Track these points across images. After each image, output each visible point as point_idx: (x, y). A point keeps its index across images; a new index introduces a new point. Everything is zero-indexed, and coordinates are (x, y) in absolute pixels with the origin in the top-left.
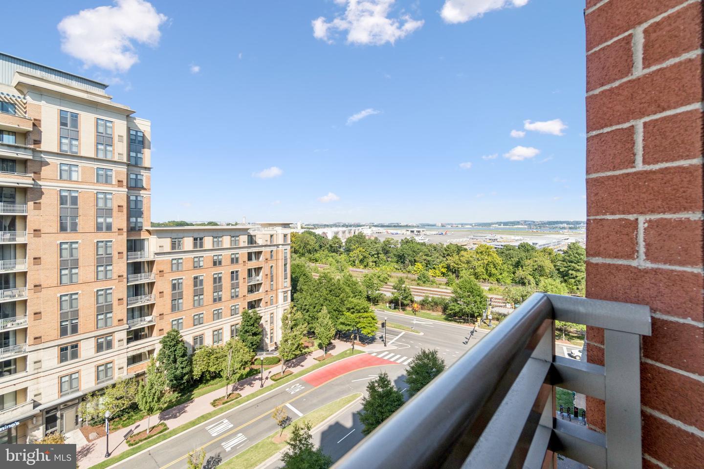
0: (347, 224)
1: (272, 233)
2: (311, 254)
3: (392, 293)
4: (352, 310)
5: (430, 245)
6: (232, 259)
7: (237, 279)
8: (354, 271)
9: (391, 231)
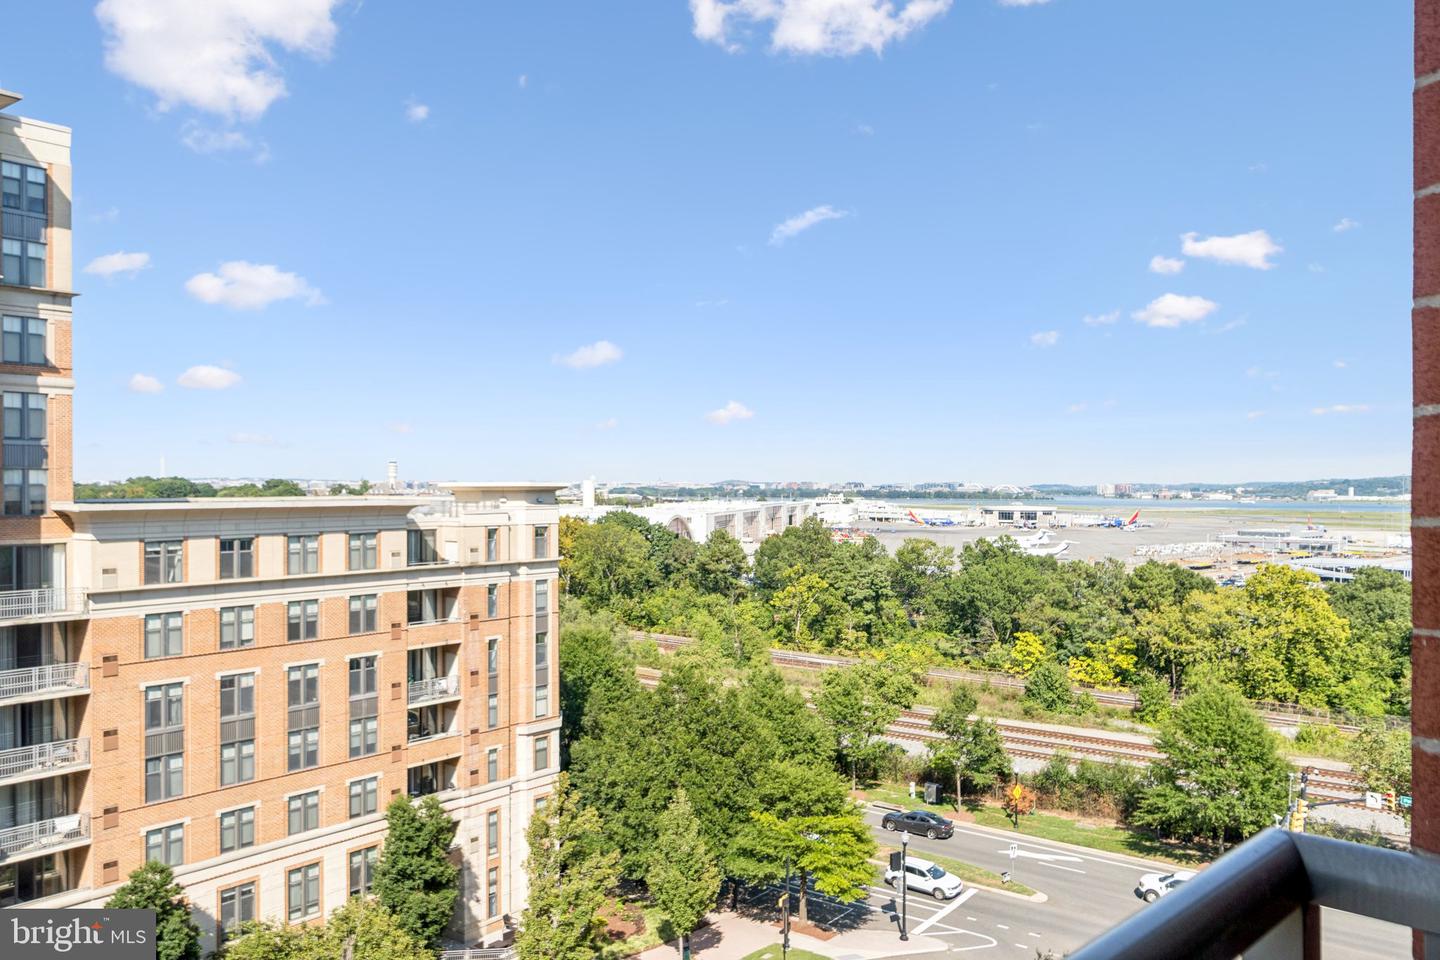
0: (763, 487)
1: (492, 521)
2: (631, 597)
3: (931, 746)
4: (781, 806)
5: (1074, 568)
6: (354, 617)
7: (370, 687)
8: (789, 662)
9: (926, 512)
